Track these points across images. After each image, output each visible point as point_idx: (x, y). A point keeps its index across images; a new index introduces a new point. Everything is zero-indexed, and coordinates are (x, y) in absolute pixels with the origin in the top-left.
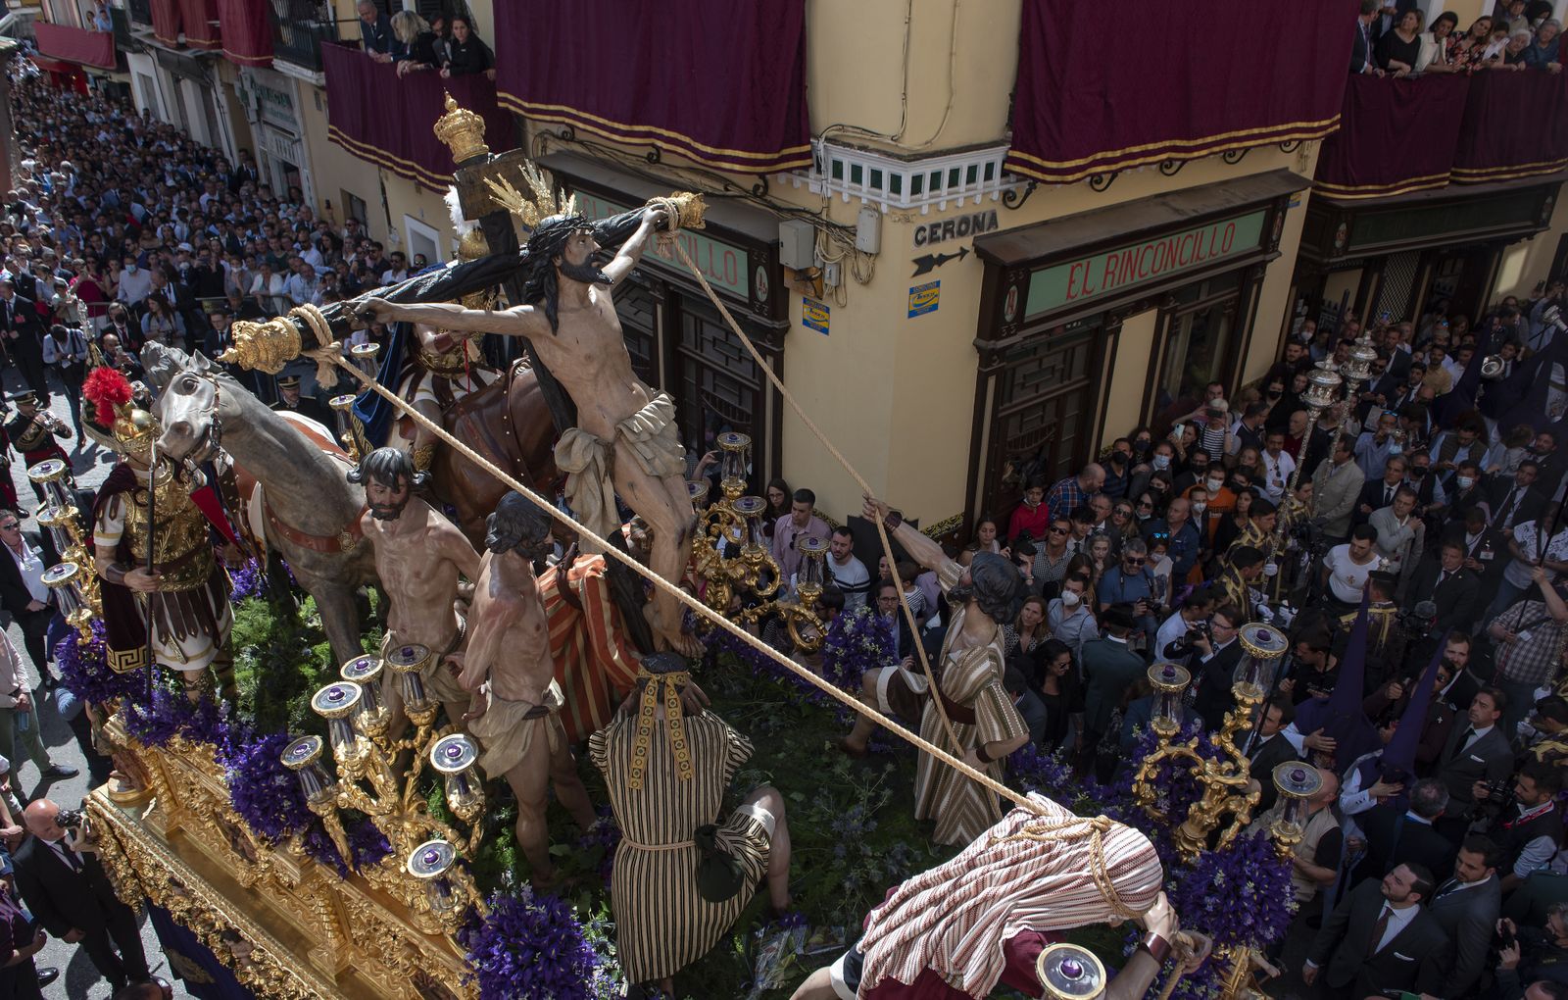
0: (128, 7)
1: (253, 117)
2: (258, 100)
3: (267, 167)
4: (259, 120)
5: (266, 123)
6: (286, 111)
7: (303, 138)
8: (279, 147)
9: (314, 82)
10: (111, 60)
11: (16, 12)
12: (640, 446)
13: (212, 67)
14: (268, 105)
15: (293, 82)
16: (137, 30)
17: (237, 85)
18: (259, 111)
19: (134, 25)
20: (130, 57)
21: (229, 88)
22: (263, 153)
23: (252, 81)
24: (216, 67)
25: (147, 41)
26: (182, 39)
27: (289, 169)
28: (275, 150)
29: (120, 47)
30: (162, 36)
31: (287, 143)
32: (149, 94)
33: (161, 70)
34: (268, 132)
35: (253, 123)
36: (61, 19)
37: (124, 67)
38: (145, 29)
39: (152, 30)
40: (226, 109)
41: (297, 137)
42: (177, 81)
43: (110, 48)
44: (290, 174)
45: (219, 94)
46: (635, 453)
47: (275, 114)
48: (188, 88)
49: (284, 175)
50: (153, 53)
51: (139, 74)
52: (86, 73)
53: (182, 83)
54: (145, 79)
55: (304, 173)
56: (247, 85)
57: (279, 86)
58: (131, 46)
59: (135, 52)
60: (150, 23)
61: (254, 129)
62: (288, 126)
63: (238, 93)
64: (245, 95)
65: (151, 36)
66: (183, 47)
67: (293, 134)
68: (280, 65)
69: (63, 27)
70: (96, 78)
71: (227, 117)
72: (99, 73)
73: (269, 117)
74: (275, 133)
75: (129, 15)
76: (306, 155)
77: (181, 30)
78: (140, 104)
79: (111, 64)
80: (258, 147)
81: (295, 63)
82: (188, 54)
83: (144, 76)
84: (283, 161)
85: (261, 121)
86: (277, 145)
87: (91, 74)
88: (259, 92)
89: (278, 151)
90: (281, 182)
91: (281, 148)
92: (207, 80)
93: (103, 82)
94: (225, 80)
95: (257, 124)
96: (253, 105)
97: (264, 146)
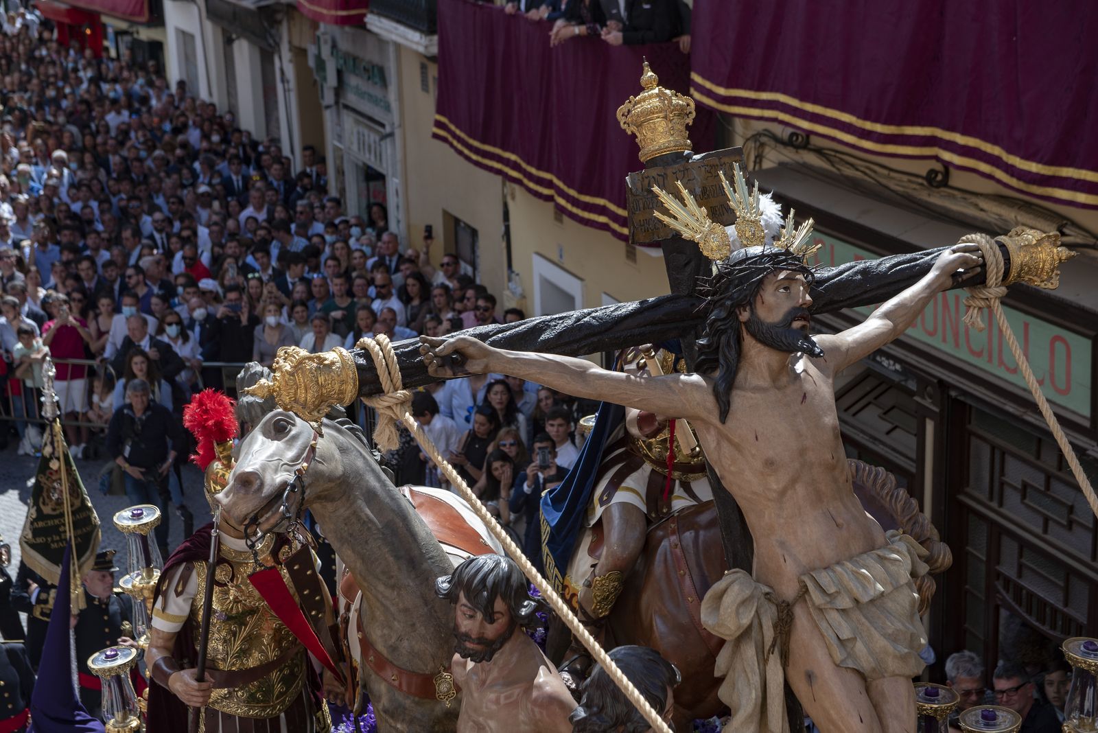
1: (329, 98)
2: (340, 73)
3: (340, 172)
4: (337, 103)
5: (346, 107)
6: (376, 91)
7: (398, 132)
8: (362, 143)
9: (421, 49)
10: (142, 7)
12: (834, 616)
13: (280, 22)
14: (353, 81)
15: (391, 49)
17: (312, 50)
18: (339, 90)
20: (169, 6)
21: (300, 53)
22: (336, 149)
23: (334, 46)
24: (285, 24)
27: (373, 177)
28: (355, 147)
31: (373, 138)
32: (188, 58)
33: (208, 25)
34: (348, 120)
35: (328, 107)
37: (157, 18)
40: (292, 84)
41: (388, 129)
42: (229, 42)
44: (372, 184)
45: (285, 63)
46: (824, 625)
47: (361, 94)
48: (243, 51)
49: (363, 185)
50: (201, 1)
51: (177, 30)
52: (104, 26)
53: (236, 45)
54: (186, 38)
55: (393, 183)
56: (326, 51)
57: (371, 55)
61: (328, 117)
62: (377, 114)
63: (311, 63)
64: (321, 64)
67: (383, 125)
68: (375, 22)
70: (119, 33)
71: (293, 97)
72: (123, 25)
73: (351, 98)
74: (357, 122)
76: (399, 156)
78: (174, 72)
79: (141, 13)
80: (331, 142)
81: (399, 22)
82: (249, 3)
83: (184, 33)
84: (364, 164)
85: (340, 104)
86: (359, 139)
87: (112, 27)
88: (341, 62)
89: (359, 149)
90: (359, 195)
91: (364, 144)
92: (271, 41)
93: (127, 38)
94: (296, 43)
95: (334, 109)
96: (332, 80)
97: (340, 142)
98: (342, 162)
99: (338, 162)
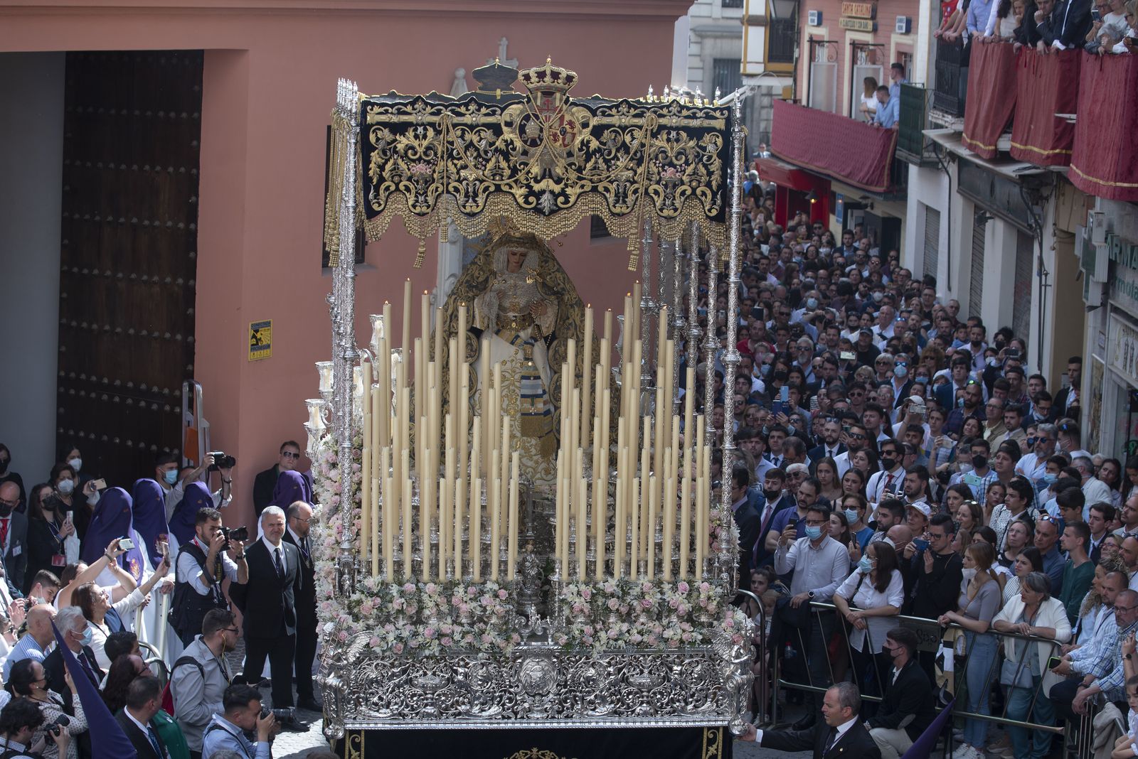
0: (933, 86)
1: (1094, 297)
2: (1112, 265)
3: (1097, 396)
4: (1104, 304)
5: (1116, 310)
10: (881, 175)
11: (753, 82)
13: (1047, 199)
14: (1128, 276)
16: (938, 126)
17: (1082, 234)
18: (1109, 288)
19: (934, 116)
20: (913, 170)
21: (1067, 238)
22: (1098, 368)
23: (1109, 231)
24: (1052, 201)
25: (948, 145)
26: (1005, 144)
28: (1120, 363)
29: (902, 154)
30: (972, 137)
33: (958, 200)
34: (1116, 329)
35: (1092, 308)
36: (820, 102)
37: (898, 189)
38: (951, 123)
39: (959, 127)
40: (1051, 279)
42: (980, 221)
43: (883, 154)
44: (1135, 415)
45: (1047, 253)
48: (997, 235)
49: (1124, 415)
50: (953, 168)
51: (920, 203)
52: (834, 195)
53: (989, 224)
54: (931, 214)
56: (1098, 239)
58: (919, 153)
59: (923, 164)
60: (960, 113)
61: (1091, 320)
63: (1078, 251)
64: (1089, 250)
65: (957, 136)
66: (1004, 158)
69: (819, 112)
70: (849, 206)
71: (1050, 294)
72: (856, 196)
73: (1123, 299)
74: (1127, 330)
75: (930, 98)
77: (1008, 127)
78: (910, 258)
79: (879, 182)
80: (1090, 354)
82: (1009, 170)
83: (928, 208)
84: (1129, 386)
85: (1107, 306)
86: (1126, 353)
87: (843, 197)
88: (1117, 250)
89: (1125, 366)
90: (1117, 429)
91: (1131, 360)
92: (1032, 221)
93: (858, 213)
94: (1063, 226)
95: (1100, 310)
96: (1101, 273)
97: (1100, 355)
98: (1101, 383)
99: (1095, 382)
